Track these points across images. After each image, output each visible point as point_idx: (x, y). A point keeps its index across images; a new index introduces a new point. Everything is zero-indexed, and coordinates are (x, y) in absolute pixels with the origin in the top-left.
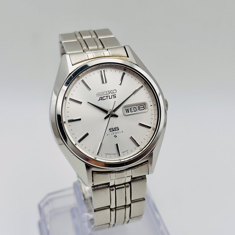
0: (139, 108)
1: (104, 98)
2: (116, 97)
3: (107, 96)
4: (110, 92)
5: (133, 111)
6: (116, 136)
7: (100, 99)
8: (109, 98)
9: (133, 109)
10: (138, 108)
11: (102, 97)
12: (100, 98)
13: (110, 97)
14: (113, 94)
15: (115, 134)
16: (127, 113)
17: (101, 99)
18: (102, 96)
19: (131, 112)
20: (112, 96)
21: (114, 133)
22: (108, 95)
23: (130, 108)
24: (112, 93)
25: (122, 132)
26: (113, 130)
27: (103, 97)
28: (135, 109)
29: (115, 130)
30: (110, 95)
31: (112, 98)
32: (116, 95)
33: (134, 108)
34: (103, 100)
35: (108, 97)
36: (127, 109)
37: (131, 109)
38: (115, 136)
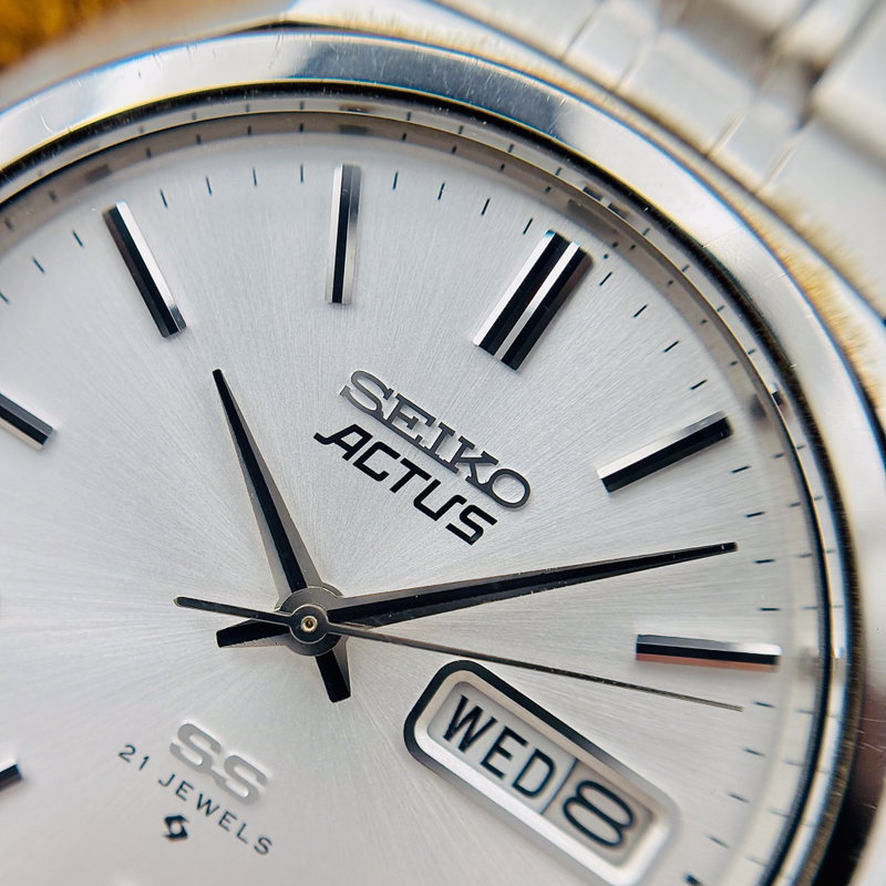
0: (579, 799)
1: (378, 462)
2: (470, 540)
3: (414, 470)
4: (468, 459)
5: (511, 768)
6: (183, 834)
7: (337, 439)
8: (418, 503)
9: (520, 754)
10: (569, 791)
11: (366, 437)
12: (355, 429)
13: (433, 502)
14: (475, 498)
15: (187, 808)
16: (448, 736)
17: (354, 446)
18: (380, 434)
19: (485, 763)
20: (458, 508)
21: (192, 797)
22: (436, 472)
23: (507, 732)
24: (473, 480)
25: (264, 845)
26: (207, 760)
27: (380, 446)
28: (540, 768)
29: (220, 781)
30: (453, 485)
31: (436, 516)
32: (492, 521)
33: (538, 754)
34: (359, 464)
35: (418, 485)
36: (477, 712)
37: (508, 744)
38: (169, 821)
